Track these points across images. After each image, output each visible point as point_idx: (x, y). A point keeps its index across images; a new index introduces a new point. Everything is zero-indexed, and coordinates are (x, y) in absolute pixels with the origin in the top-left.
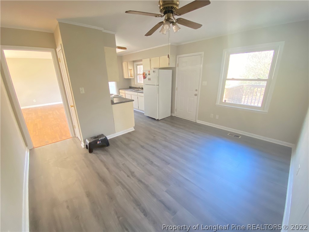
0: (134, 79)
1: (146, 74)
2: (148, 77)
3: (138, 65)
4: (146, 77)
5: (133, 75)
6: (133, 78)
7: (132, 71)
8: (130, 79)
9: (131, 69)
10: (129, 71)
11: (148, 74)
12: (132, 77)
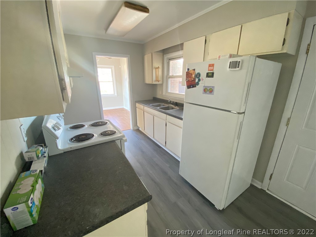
0: (162, 85)
1: (199, 75)
2: (205, 82)
3: (170, 59)
4: (198, 84)
5: (160, 78)
6: (160, 83)
7: (160, 70)
8: (156, 85)
9: (158, 68)
10: (154, 71)
11: (203, 75)
12: (159, 81)
